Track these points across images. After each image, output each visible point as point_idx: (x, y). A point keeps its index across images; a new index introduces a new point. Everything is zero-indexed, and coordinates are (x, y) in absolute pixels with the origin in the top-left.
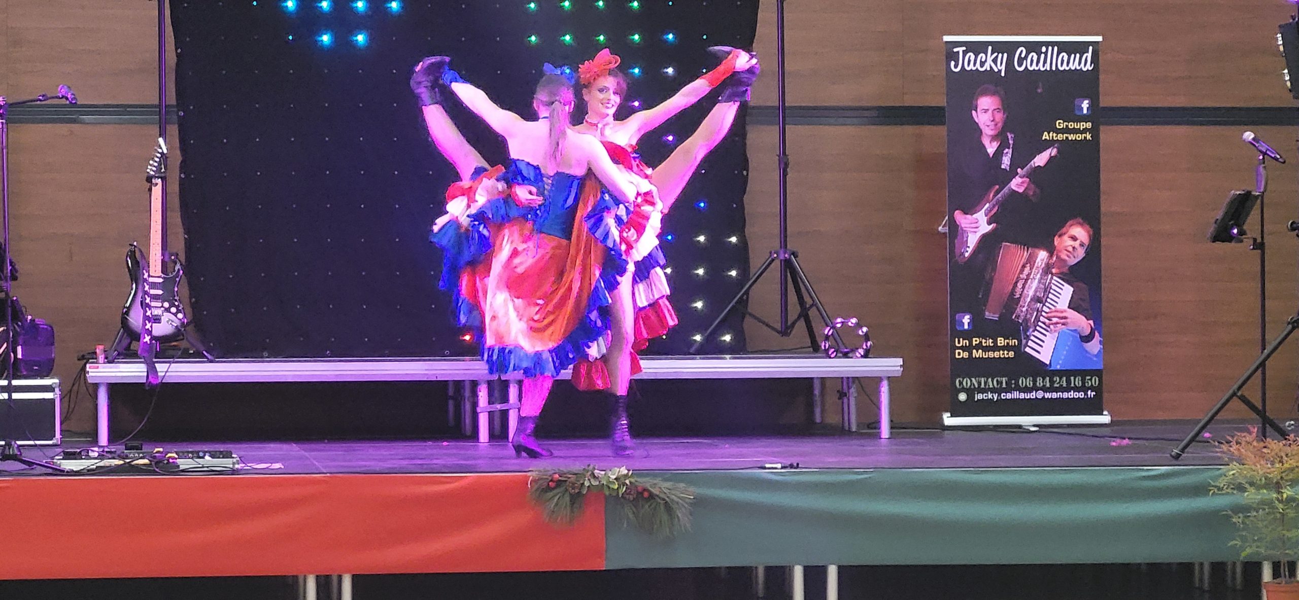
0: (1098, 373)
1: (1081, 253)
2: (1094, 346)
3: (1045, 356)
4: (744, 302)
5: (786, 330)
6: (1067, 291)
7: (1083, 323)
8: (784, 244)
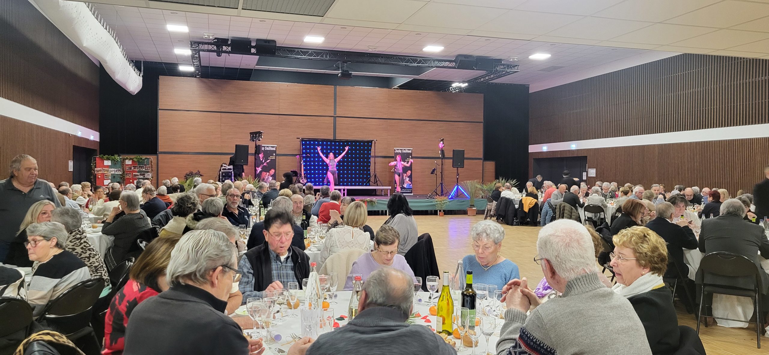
0: (411, 189)
1: (410, 174)
2: (411, 185)
3: (405, 187)
4: (370, 179)
5: (375, 183)
6: (408, 179)
7: (410, 183)
8: (375, 173)
